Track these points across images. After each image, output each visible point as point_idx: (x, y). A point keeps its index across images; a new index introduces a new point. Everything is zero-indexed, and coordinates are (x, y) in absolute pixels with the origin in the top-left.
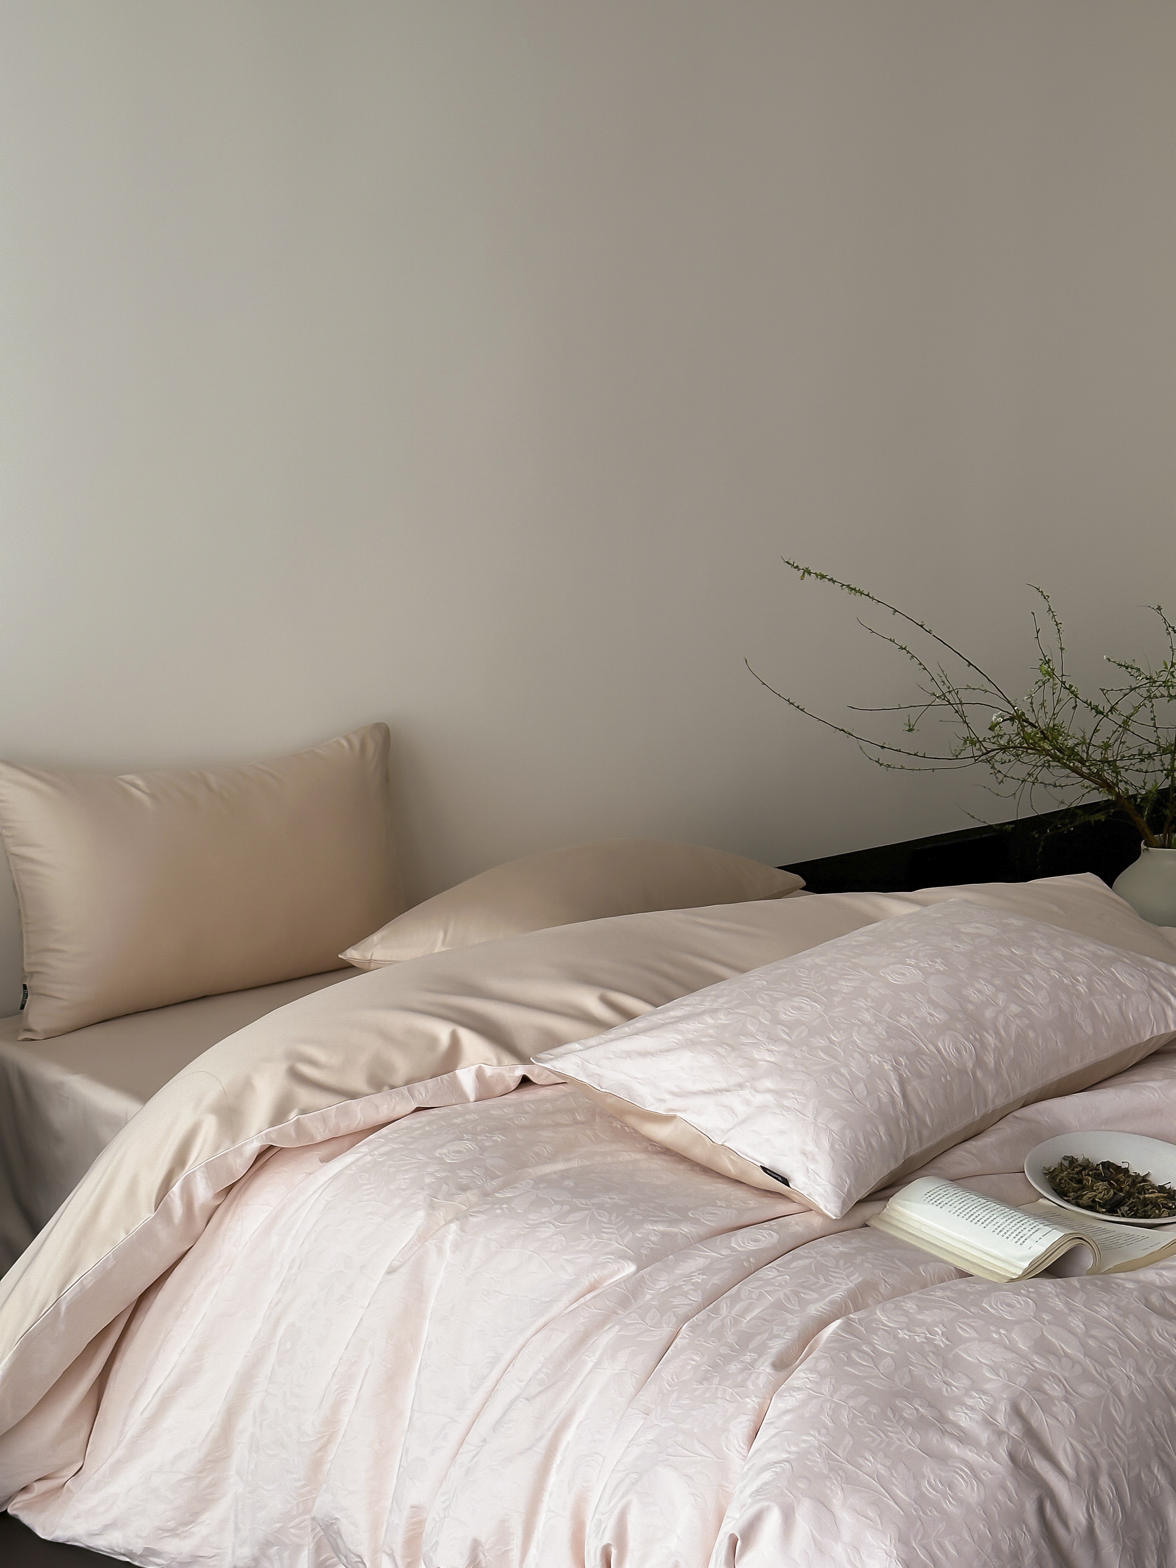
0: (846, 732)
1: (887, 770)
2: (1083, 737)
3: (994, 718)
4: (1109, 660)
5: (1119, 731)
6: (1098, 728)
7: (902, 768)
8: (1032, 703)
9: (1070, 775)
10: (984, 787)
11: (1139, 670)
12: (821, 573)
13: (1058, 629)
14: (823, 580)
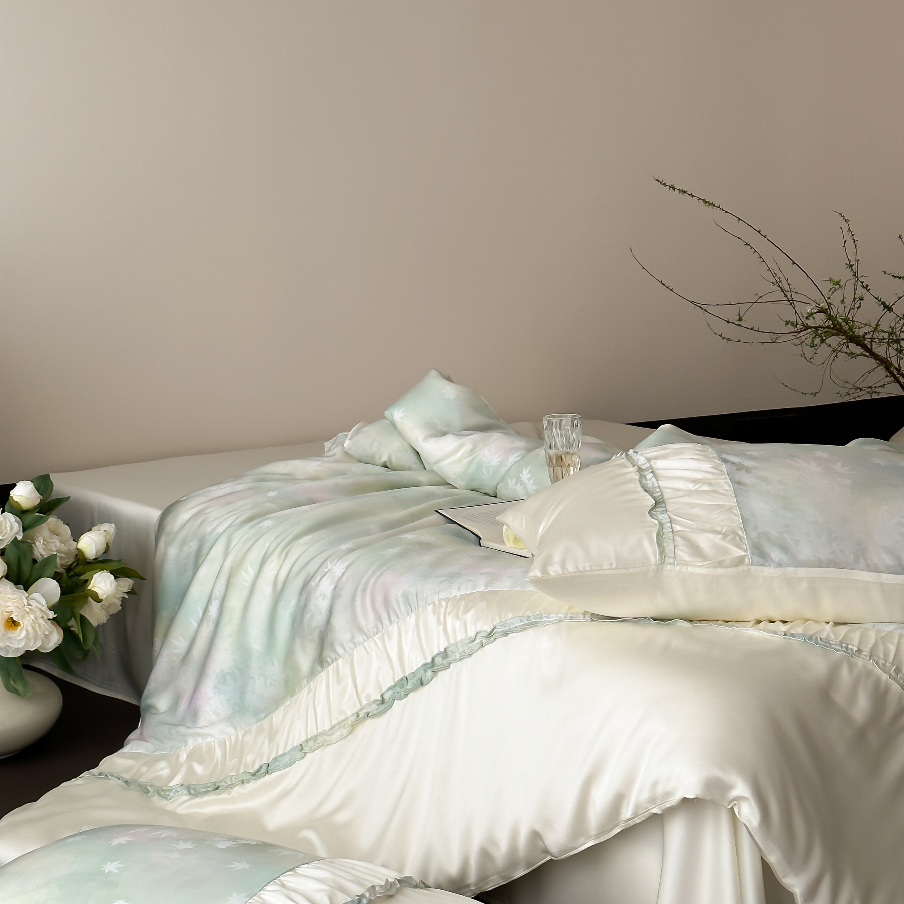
1: (728, 343)
3: (810, 310)
7: (739, 341)
12: (682, 190)
13: (855, 245)
14: (684, 194)
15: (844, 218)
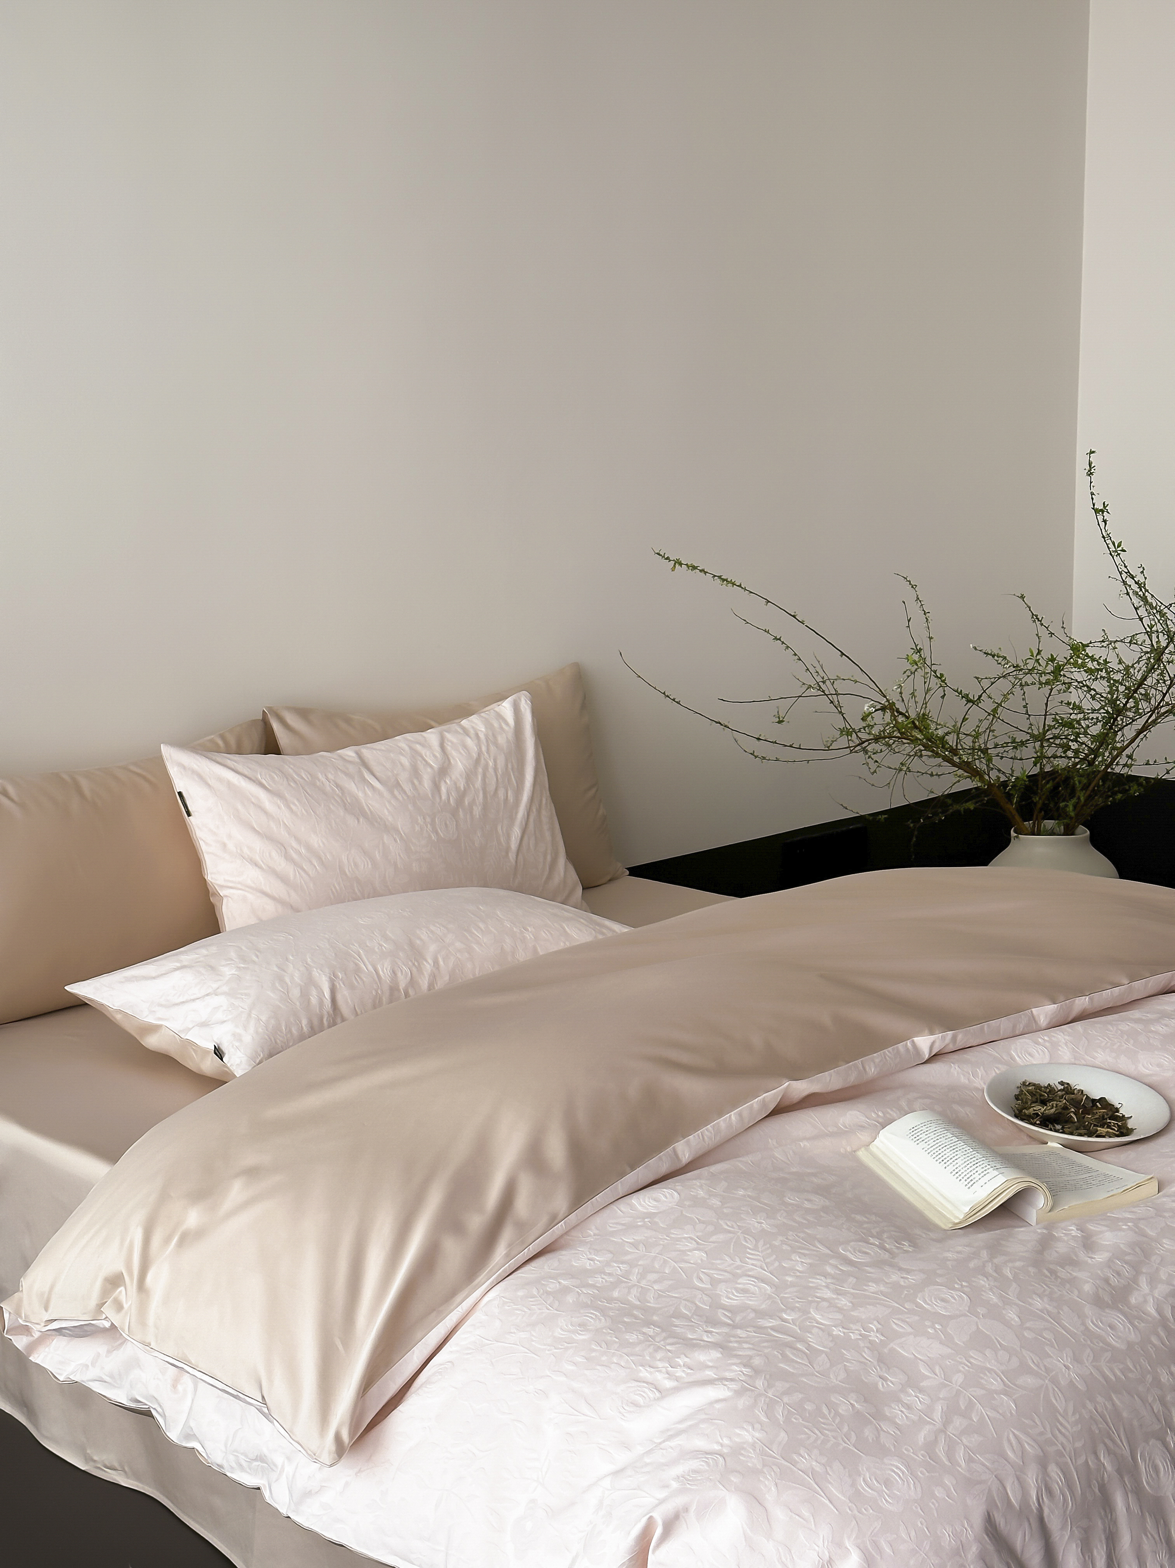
0: (722, 725)
1: (762, 762)
2: (954, 726)
3: (866, 708)
4: (976, 649)
5: (988, 719)
6: (966, 717)
7: (777, 760)
8: (901, 693)
9: (942, 764)
10: (860, 778)
11: (1005, 658)
12: (692, 565)
13: (926, 618)
14: (694, 571)
15: (910, 584)
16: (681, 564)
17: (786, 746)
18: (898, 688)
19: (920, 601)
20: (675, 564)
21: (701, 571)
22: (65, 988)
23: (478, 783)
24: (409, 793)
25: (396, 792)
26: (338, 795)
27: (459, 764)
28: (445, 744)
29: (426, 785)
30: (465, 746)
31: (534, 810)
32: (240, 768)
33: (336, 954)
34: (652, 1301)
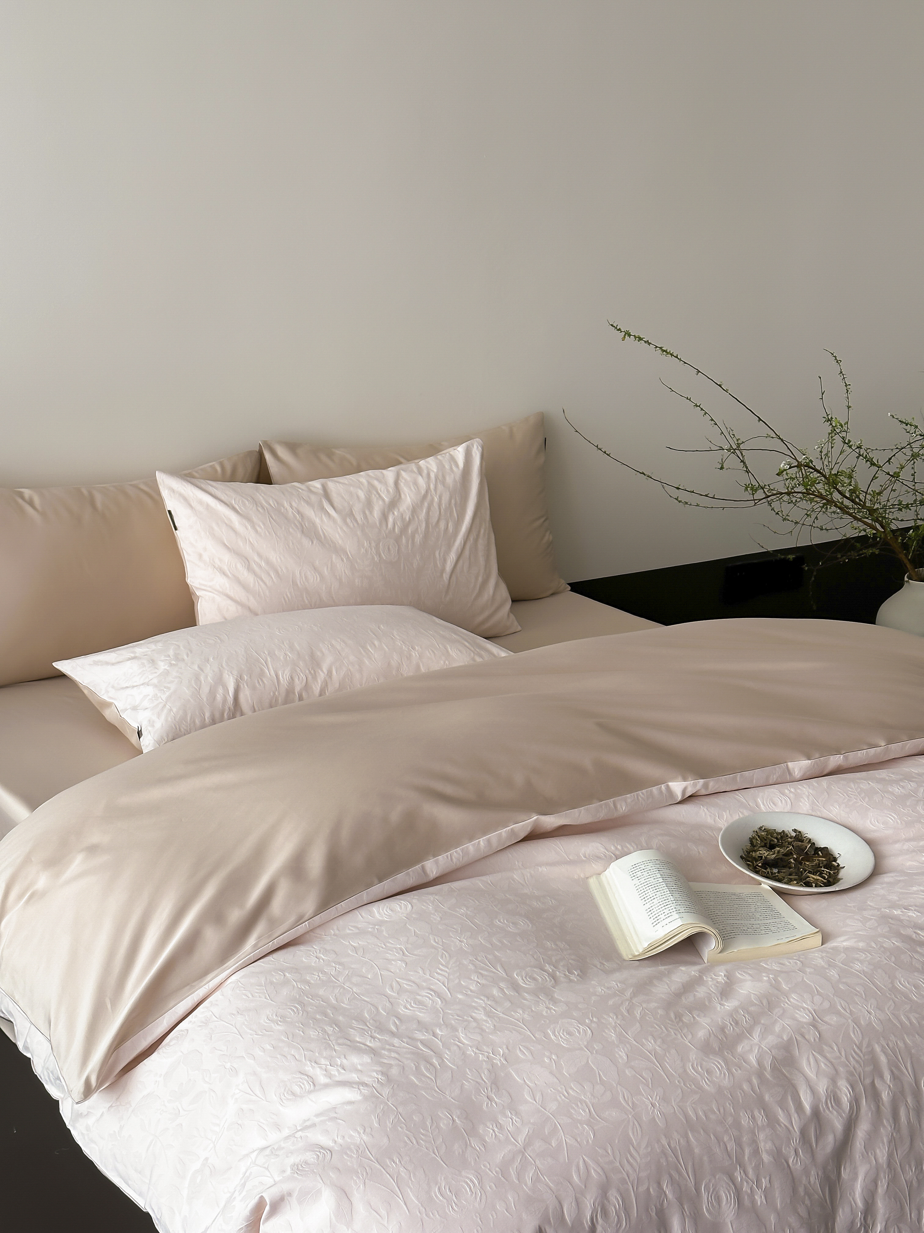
0: (646, 475)
1: (686, 506)
3: (783, 464)
4: (893, 417)
6: (876, 476)
8: (821, 452)
11: (916, 427)
12: (639, 336)
13: (847, 390)
14: (640, 342)
15: (836, 359)
16: (630, 335)
17: (702, 495)
18: (819, 447)
19: (843, 375)
20: (625, 335)
21: (645, 342)
22: (53, 664)
23: (422, 515)
24: (360, 522)
25: (348, 520)
26: (298, 521)
27: (408, 498)
28: (399, 481)
29: (375, 516)
30: (415, 483)
31: (472, 539)
32: (218, 493)
33: (247, 660)
34: (346, 1002)
